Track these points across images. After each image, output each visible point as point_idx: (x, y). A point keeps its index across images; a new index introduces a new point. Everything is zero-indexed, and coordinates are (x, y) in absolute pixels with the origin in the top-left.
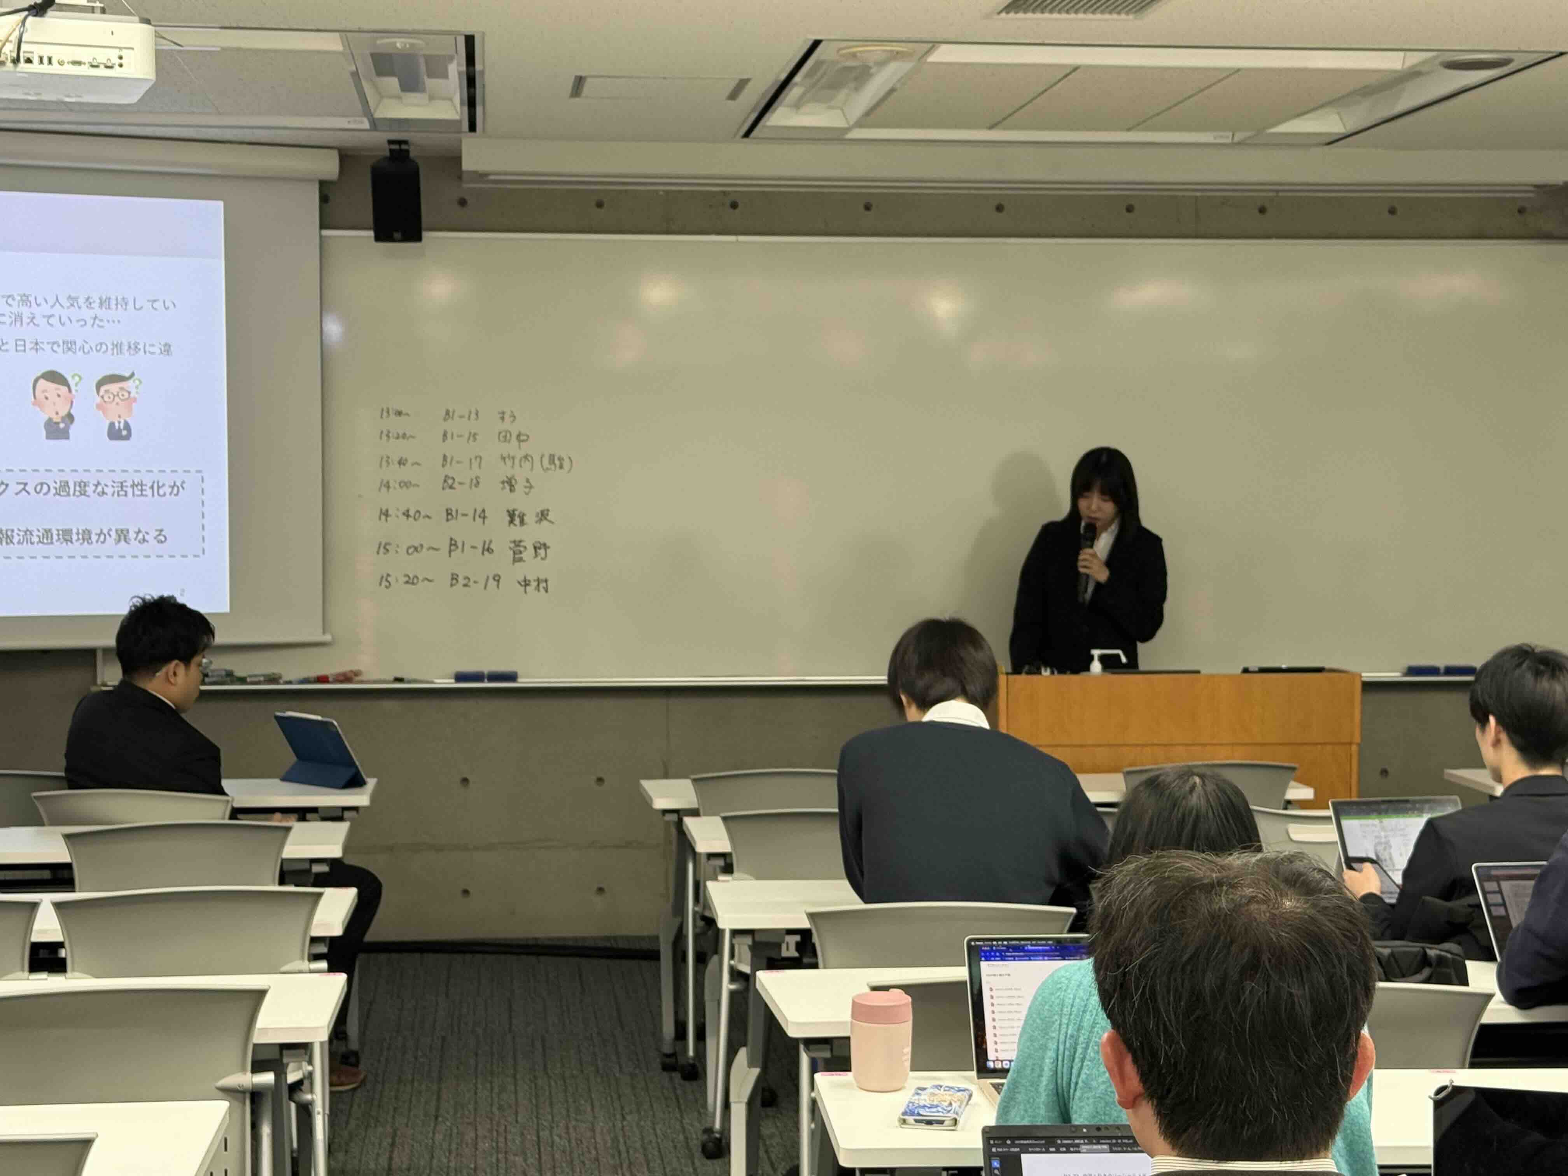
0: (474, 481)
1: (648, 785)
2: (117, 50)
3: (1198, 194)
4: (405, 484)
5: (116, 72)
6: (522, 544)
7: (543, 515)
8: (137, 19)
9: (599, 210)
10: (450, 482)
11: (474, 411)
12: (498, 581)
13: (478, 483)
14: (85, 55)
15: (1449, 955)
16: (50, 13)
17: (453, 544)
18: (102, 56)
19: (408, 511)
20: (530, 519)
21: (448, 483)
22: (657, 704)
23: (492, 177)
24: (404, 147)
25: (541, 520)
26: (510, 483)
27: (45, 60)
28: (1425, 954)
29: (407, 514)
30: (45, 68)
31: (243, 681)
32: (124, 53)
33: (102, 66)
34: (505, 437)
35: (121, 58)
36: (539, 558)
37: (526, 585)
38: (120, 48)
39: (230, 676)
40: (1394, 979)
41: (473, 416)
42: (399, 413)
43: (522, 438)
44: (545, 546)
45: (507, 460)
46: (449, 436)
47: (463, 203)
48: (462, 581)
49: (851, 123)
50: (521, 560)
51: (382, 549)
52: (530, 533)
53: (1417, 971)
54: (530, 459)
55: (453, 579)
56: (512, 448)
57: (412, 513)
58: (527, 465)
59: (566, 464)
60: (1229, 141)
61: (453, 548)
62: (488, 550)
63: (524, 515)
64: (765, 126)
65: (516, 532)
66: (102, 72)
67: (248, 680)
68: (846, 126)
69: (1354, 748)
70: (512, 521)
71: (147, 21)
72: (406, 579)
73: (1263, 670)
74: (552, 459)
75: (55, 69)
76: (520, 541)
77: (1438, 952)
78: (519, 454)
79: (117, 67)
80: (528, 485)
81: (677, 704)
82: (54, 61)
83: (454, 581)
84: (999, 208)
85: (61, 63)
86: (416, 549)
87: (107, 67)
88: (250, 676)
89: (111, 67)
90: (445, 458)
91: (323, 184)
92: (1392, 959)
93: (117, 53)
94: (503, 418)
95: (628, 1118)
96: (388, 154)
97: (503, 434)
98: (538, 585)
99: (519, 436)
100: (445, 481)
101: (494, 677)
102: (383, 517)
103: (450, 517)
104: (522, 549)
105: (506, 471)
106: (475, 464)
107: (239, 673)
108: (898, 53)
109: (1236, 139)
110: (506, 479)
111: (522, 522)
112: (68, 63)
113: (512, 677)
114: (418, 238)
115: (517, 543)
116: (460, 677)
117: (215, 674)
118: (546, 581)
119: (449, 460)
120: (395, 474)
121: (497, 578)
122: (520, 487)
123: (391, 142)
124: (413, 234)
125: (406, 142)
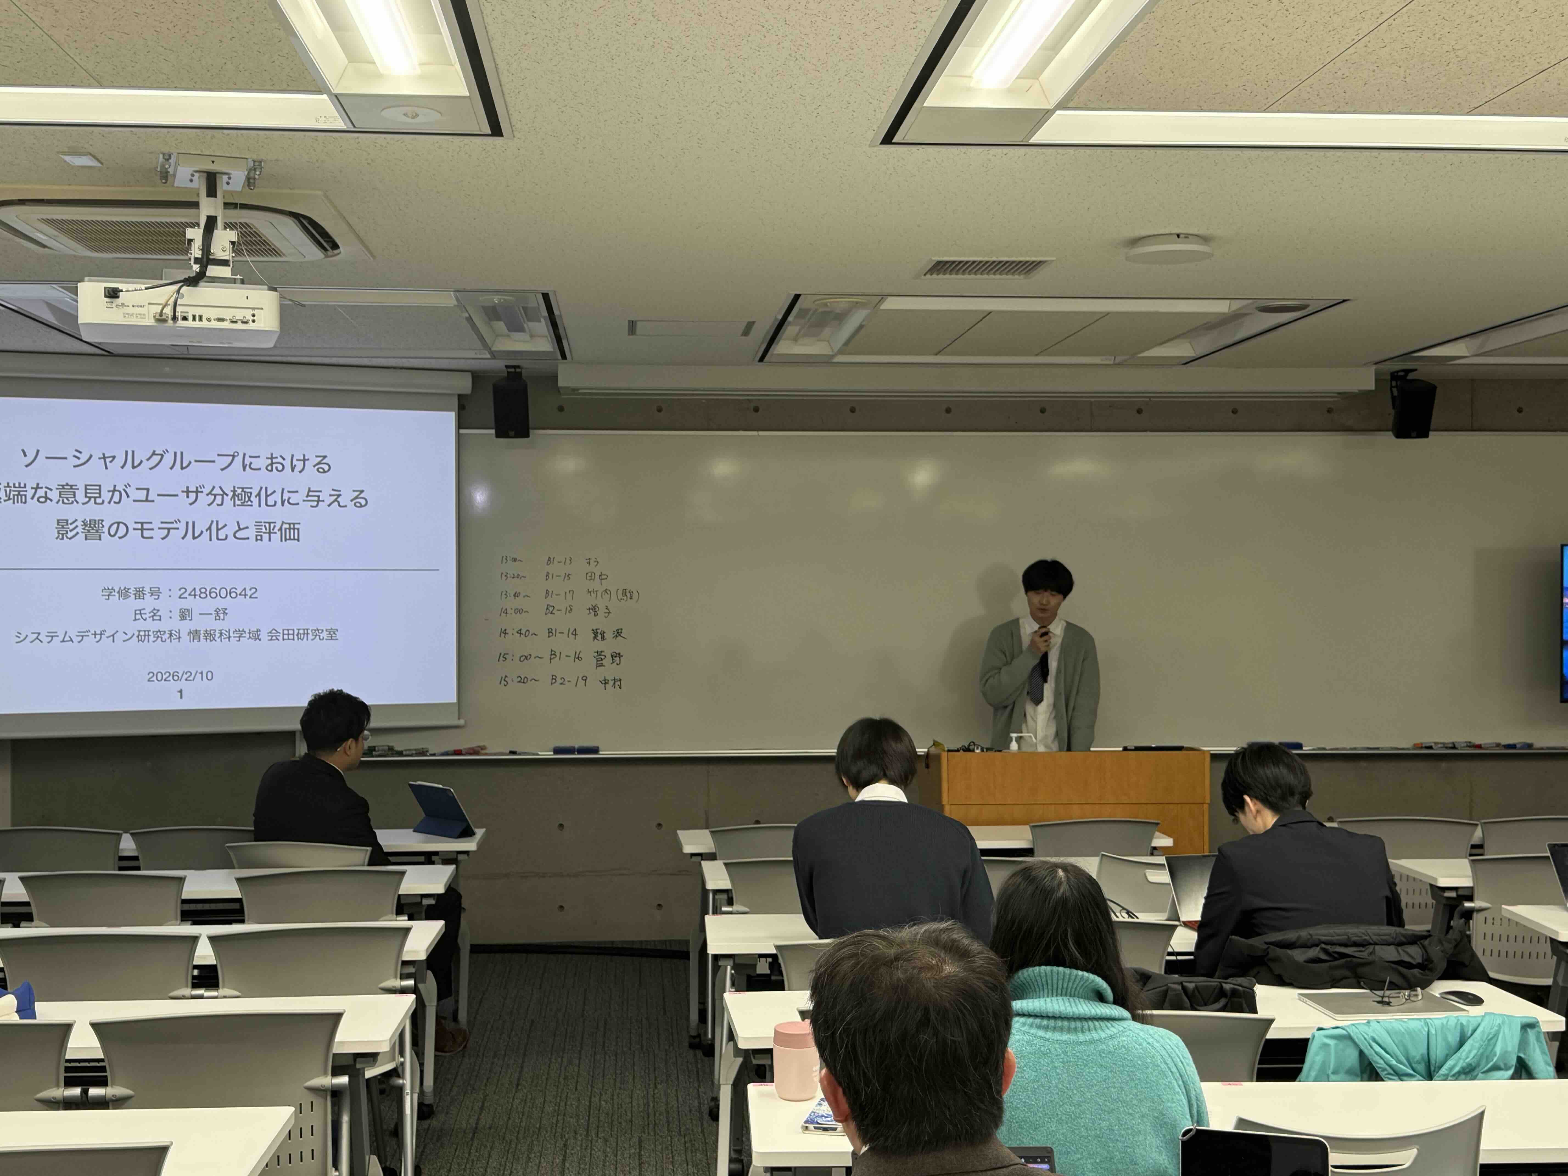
0: (569, 609)
1: (683, 835)
2: (251, 310)
3: (1092, 400)
4: (519, 611)
5: (251, 326)
6: (603, 654)
7: (618, 633)
8: (266, 287)
9: (660, 414)
10: (551, 609)
11: (568, 559)
12: (586, 680)
13: (571, 609)
14: (228, 314)
15: (1240, 988)
16: (202, 284)
17: (553, 654)
18: (239, 315)
19: (520, 630)
20: (609, 635)
21: (550, 610)
22: (702, 768)
23: (580, 391)
24: (518, 370)
25: (616, 636)
26: (594, 609)
27: (197, 318)
28: (1222, 986)
29: (520, 632)
30: (197, 324)
31: (400, 753)
32: (256, 312)
33: (240, 322)
34: (591, 576)
35: (254, 316)
36: (615, 664)
37: (605, 683)
38: (253, 309)
39: (391, 750)
40: (1198, 1008)
41: (568, 561)
42: (515, 560)
43: (603, 577)
44: (619, 655)
45: (592, 593)
46: (550, 576)
47: (561, 409)
48: (559, 681)
49: (836, 350)
50: (602, 665)
51: (502, 658)
52: (608, 646)
53: (1216, 1001)
54: (609, 592)
55: (553, 679)
56: (596, 585)
57: (523, 632)
58: (607, 597)
59: (635, 595)
60: (1112, 362)
61: (553, 656)
62: (578, 658)
63: (604, 633)
64: (772, 354)
65: (599, 645)
66: (239, 326)
67: (404, 753)
68: (831, 353)
69: (1206, 806)
70: (595, 638)
71: (275, 290)
72: (519, 679)
73: (1138, 749)
74: (624, 592)
75: (205, 324)
76: (602, 652)
77: (1232, 986)
78: (601, 590)
79: (251, 322)
80: (607, 611)
81: (715, 769)
82: (204, 318)
83: (554, 681)
84: (948, 411)
85: (209, 320)
86: (526, 658)
87: (243, 322)
88: (406, 750)
89: (246, 323)
90: (547, 592)
91: (460, 397)
92: (1196, 991)
93: (251, 312)
94: (589, 563)
95: (659, 1086)
96: (506, 374)
97: (590, 574)
98: (614, 683)
99: (601, 576)
100: (547, 609)
101: (582, 750)
102: (503, 635)
103: (551, 634)
104: (603, 657)
105: (591, 601)
106: (569, 596)
107: (398, 748)
108: (857, 303)
109: (1117, 361)
110: (591, 607)
111: (603, 638)
112: (214, 320)
113: (595, 750)
114: (527, 435)
115: (600, 653)
116: (557, 751)
117: (380, 748)
118: (620, 680)
119: (550, 594)
120: (511, 604)
121: (584, 678)
122: (601, 613)
123: (507, 367)
124: (523, 433)
125: (519, 367)
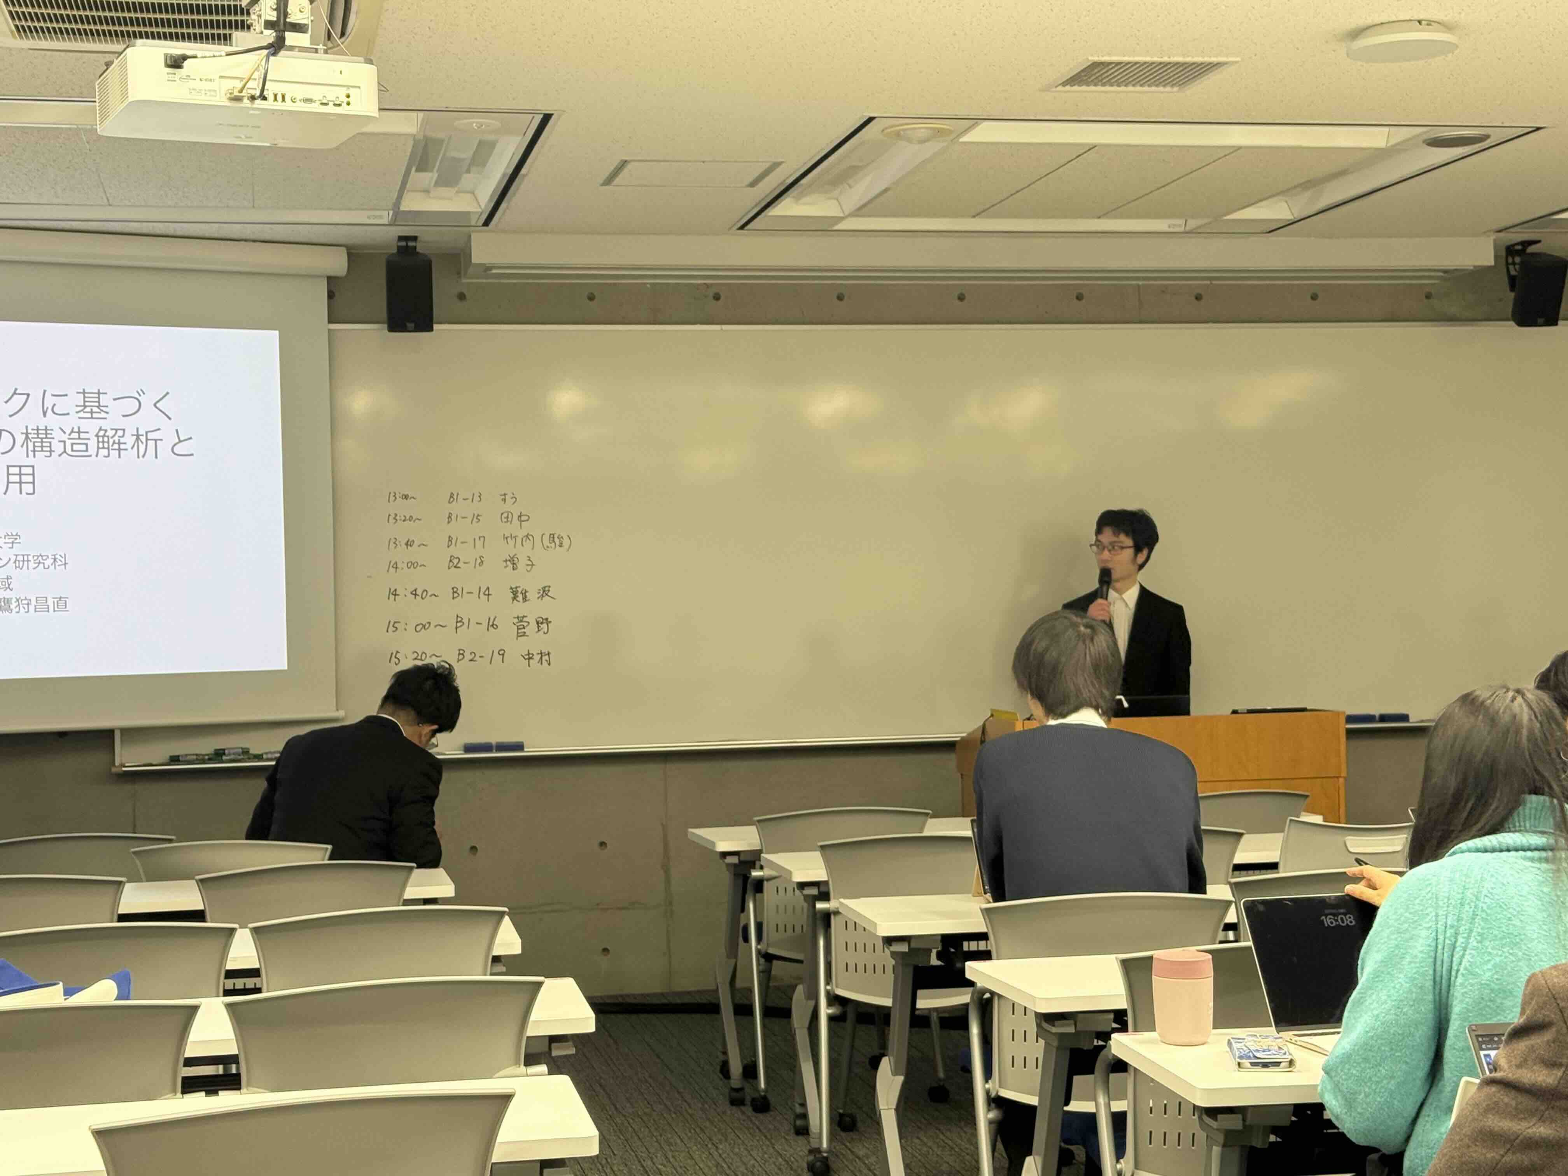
0: (479, 561)
2: (345, 89)
3: (1140, 283)
4: (412, 565)
5: (343, 110)
7: (545, 592)
9: (591, 303)
11: (477, 495)
12: (503, 655)
13: (482, 562)
14: (317, 93)
16: (282, 53)
17: (459, 620)
18: (332, 94)
19: (415, 590)
20: (532, 595)
21: (454, 562)
22: (654, 769)
24: (411, 244)
25: (543, 596)
26: (512, 561)
27: (279, 98)
29: (414, 593)
30: (279, 105)
31: (259, 757)
32: (352, 92)
33: (331, 104)
34: (506, 518)
35: (348, 96)
36: (541, 632)
37: (529, 659)
38: (348, 87)
39: (245, 753)
41: (476, 498)
42: (406, 497)
43: (523, 518)
44: (547, 621)
45: (509, 539)
46: (454, 517)
47: (462, 297)
48: (468, 656)
49: (847, 213)
50: (524, 634)
51: (391, 629)
52: (533, 609)
54: (530, 538)
55: (459, 654)
56: (514, 528)
57: (419, 592)
58: (528, 544)
59: (566, 542)
60: (1182, 229)
61: (459, 624)
62: (493, 625)
63: (526, 592)
65: (520, 608)
66: (331, 109)
68: (842, 215)
69: (1341, 780)
70: (514, 598)
71: (370, 62)
73: (1250, 712)
74: (552, 537)
76: (524, 617)
78: (521, 534)
79: (344, 105)
80: (530, 563)
81: (674, 768)
82: (287, 98)
83: (461, 657)
85: (293, 100)
86: (424, 626)
87: (335, 105)
88: (266, 753)
89: (339, 105)
90: (450, 539)
91: (330, 279)
93: (343, 92)
94: (504, 500)
97: (505, 515)
98: (541, 658)
99: (520, 516)
100: (451, 561)
101: (501, 747)
102: (392, 597)
103: (456, 595)
104: (525, 624)
105: (509, 550)
106: (479, 544)
107: (254, 751)
109: (1188, 228)
110: (509, 558)
111: (525, 599)
112: (300, 100)
113: (519, 747)
114: (430, 329)
115: (521, 619)
116: (468, 748)
117: (232, 751)
118: (549, 654)
119: (454, 542)
120: (401, 555)
121: (501, 652)
122: (522, 564)
123: (401, 238)
124: (425, 324)
125: (415, 238)
